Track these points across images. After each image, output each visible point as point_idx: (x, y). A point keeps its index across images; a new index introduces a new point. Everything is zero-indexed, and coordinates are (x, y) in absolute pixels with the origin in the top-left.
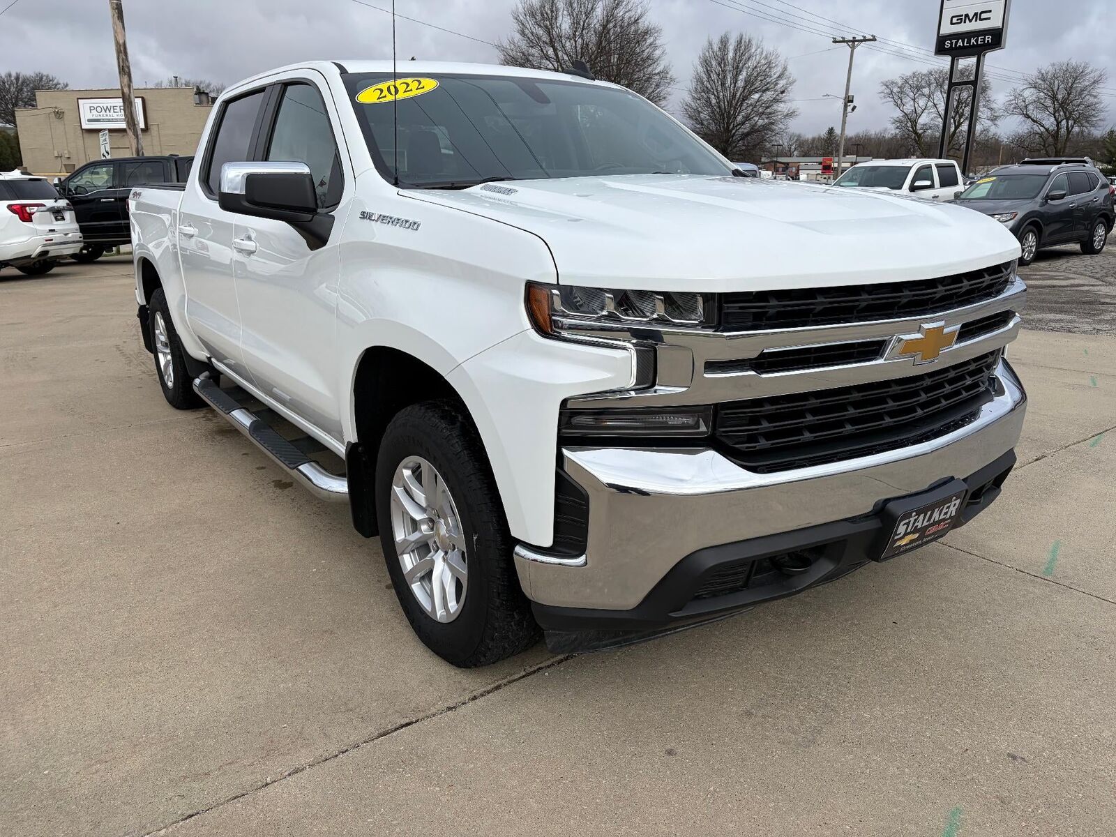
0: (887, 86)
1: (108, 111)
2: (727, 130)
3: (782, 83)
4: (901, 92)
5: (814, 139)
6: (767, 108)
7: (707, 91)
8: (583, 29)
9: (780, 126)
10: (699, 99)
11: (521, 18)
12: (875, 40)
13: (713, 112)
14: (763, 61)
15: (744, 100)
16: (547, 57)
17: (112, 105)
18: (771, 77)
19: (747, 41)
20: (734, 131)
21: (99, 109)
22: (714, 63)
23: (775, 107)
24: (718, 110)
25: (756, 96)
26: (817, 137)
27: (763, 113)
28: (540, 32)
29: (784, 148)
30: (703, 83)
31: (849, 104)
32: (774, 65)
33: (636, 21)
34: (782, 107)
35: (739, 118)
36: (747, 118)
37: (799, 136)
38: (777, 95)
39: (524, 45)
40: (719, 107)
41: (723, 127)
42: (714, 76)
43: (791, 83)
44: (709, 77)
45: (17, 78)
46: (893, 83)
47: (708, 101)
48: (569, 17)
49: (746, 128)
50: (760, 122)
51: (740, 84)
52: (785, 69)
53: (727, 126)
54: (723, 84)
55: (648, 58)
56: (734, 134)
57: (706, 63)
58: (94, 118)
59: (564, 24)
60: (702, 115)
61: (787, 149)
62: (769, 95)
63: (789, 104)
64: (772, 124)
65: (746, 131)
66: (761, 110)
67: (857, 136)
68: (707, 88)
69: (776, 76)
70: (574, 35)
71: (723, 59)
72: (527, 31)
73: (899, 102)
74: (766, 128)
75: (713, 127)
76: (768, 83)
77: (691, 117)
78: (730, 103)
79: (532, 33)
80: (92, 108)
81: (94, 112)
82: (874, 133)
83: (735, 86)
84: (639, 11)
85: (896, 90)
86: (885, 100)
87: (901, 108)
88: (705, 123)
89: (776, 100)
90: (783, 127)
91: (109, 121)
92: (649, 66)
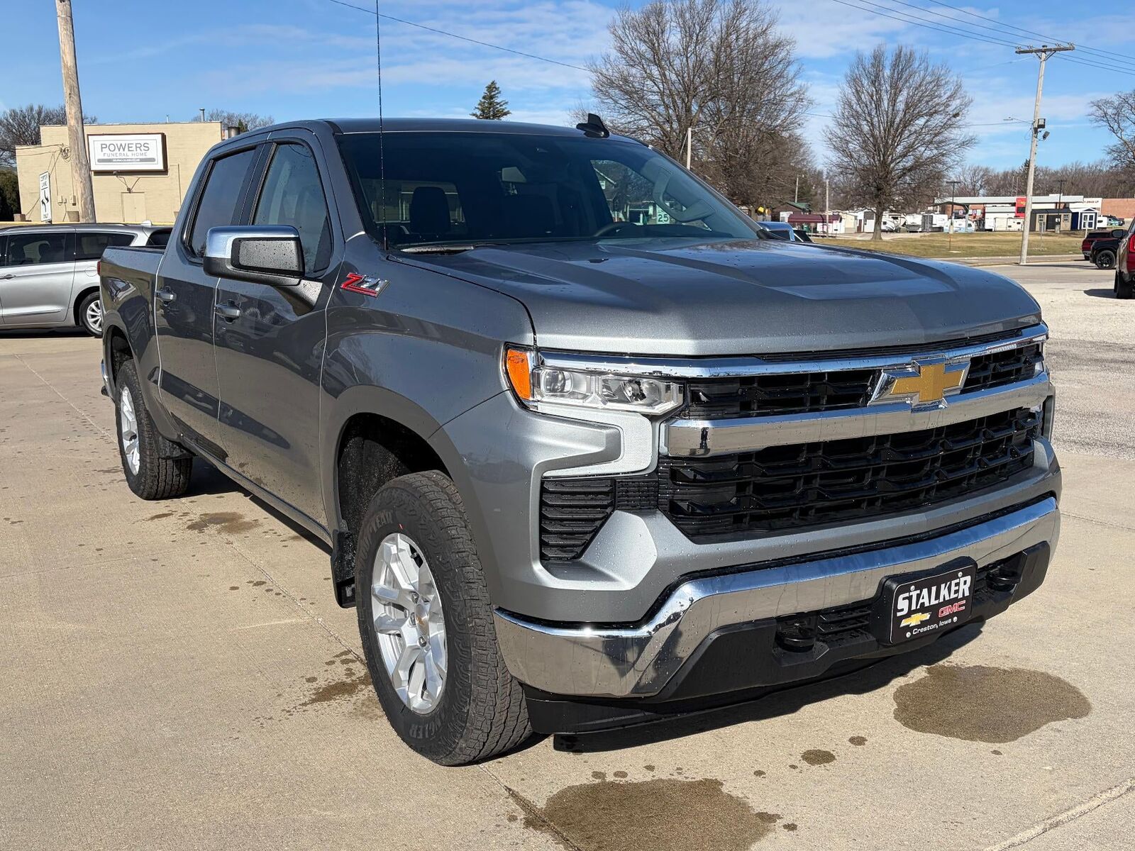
0: (1098, 106)
1: (121, 149)
2: (884, 164)
3: (955, 104)
4: (1118, 114)
5: (1006, 175)
6: (936, 135)
7: (857, 116)
8: (697, 44)
9: (953, 158)
10: (847, 126)
11: (620, 32)
12: (1074, 49)
13: (864, 141)
14: (928, 79)
15: (905, 127)
16: (651, 77)
17: (127, 142)
18: (940, 97)
19: (908, 54)
20: (892, 165)
21: (112, 148)
22: (865, 82)
23: (946, 134)
24: (871, 139)
25: (921, 121)
26: (1010, 171)
27: (931, 142)
28: (643, 48)
29: (966, 187)
30: (851, 107)
31: (1039, 130)
32: (943, 82)
33: (764, 32)
34: (955, 134)
35: (899, 149)
36: (910, 148)
37: (986, 170)
38: (949, 119)
39: (622, 65)
40: (873, 135)
41: (879, 161)
42: (865, 97)
43: (966, 105)
44: (859, 99)
45: (39, 113)
46: (1107, 102)
47: (858, 129)
48: (679, 30)
49: (909, 162)
50: (928, 154)
51: (901, 106)
52: (959, 87)
53: (884, 159)
54: (878, 107)
55: (780, 76)
56: (893, 168)
57: (855, 82)
58: (106, 157)
59: (674, 39)
60: (851, 146)
61: (970, 187)
62: (938, 120)
63: (965, 130)
64: (943, 155)
65: (909, 164)
66: (927, 138)
67: (1065, 170)
68: (857, 112)
69: (946, 96)
70: (686, 49)
71: (877, 76)
72: (626, 48)
73: (1116, 126)
74: (934, 160)
75: (865, 160)
76: (938, 104)
77: (835, 148)
78: (887, 131)
79: (632, 49)
80: (103, 146)
81: (106, 151)
82: (1086, 166)
83: (893, 110)
84: (767, 21)
85: (1110, 111)
86: (1096, 124)
87: (1119, 135)
88: (855, 156)
89: (946, 126)
90: (958, 159)
91: (123, 161)
92: (783, 85)
